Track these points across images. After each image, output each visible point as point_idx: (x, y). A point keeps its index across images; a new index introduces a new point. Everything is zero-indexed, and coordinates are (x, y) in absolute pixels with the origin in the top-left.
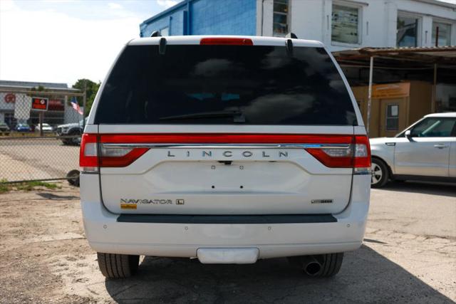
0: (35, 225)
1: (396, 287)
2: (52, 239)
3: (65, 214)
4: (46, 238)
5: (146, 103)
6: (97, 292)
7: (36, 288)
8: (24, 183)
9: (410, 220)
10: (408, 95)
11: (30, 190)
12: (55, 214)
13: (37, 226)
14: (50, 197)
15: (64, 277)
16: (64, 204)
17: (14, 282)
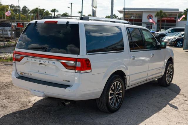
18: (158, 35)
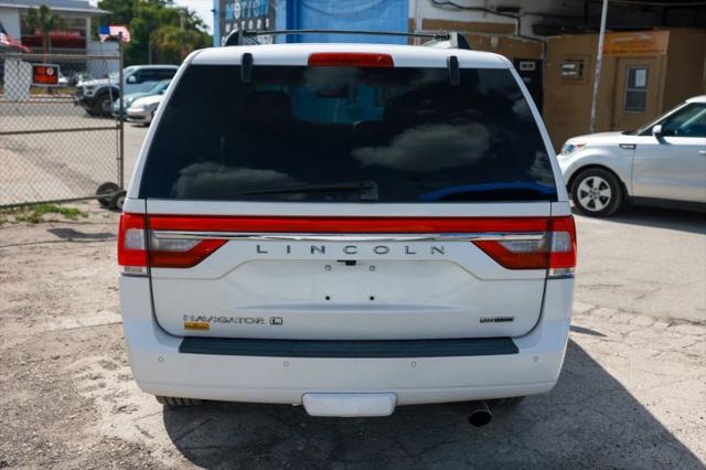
0: (49, 297)
1: (611, 426)
2: (77, 326)
3: (95, 271)
4: (68, 323)
5: (223, 140)
6: (150, 433)
7: (56, 423)
8: (27, 208)
9: (648, 288)
10: (665, 53)
11: (36, 222)
12: (80, 273)
13: (51, 299)
14: (70, 235)
15: (99, 401)
16: (92, 250)
17: (22, 411)
18: (94, 92)
